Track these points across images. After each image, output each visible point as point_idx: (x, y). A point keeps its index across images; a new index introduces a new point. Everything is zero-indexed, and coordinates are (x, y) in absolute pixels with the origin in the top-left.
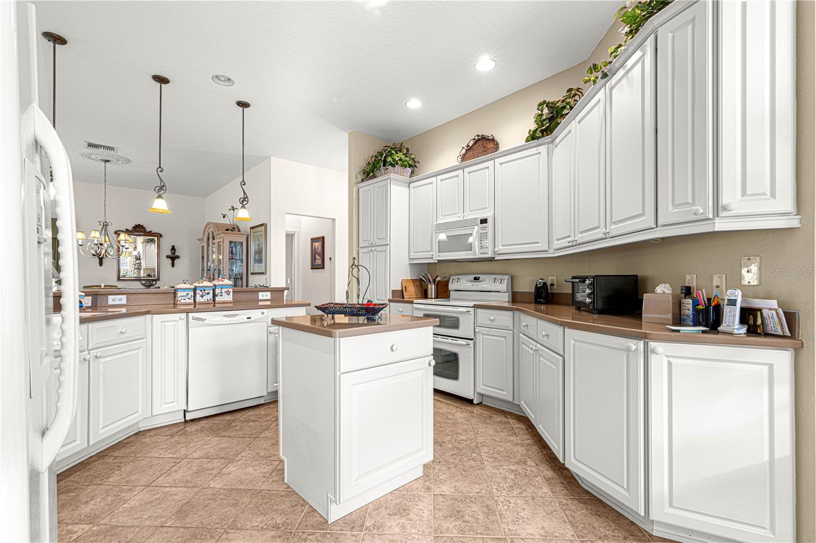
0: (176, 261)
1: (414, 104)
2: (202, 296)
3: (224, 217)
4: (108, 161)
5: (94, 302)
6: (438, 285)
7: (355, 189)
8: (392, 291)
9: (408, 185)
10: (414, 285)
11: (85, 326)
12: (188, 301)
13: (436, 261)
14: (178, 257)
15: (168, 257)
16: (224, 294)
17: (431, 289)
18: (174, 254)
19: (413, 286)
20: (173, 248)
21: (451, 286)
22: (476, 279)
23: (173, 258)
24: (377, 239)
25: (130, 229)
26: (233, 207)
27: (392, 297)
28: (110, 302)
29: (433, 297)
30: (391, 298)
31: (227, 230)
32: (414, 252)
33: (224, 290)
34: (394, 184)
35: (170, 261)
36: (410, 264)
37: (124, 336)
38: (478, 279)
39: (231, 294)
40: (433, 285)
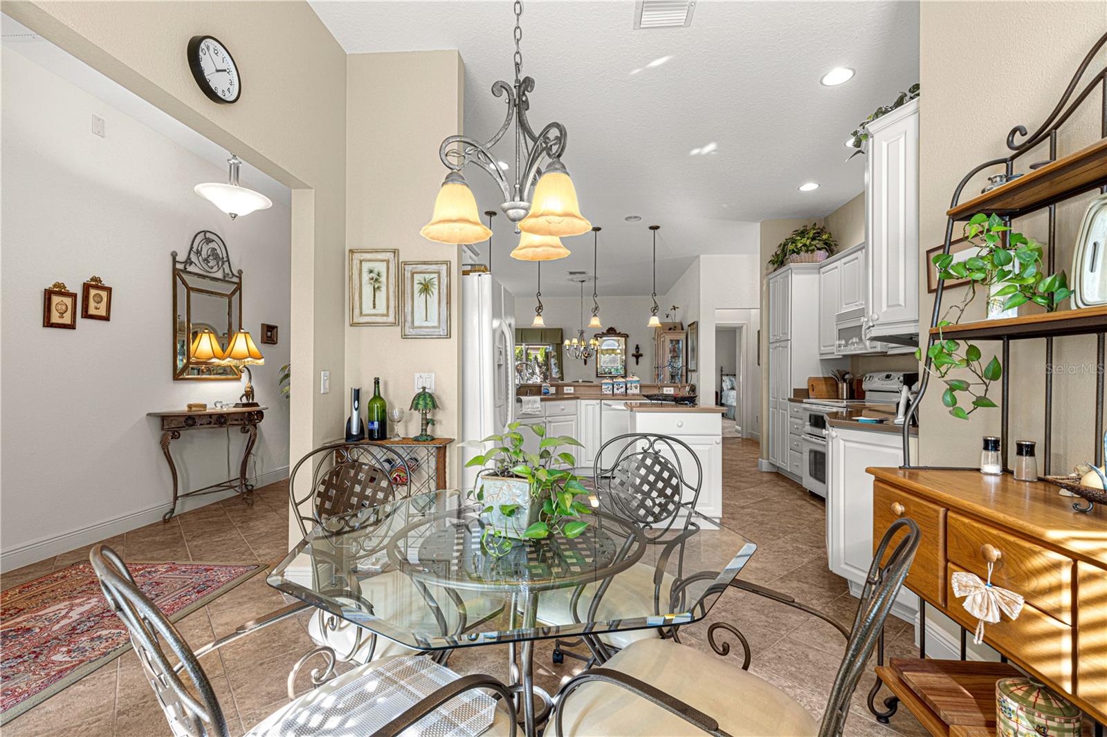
0: (640, 359)
1: (809, 187)
2: (618, 389)
3: (667, 317)
4: (583, 281)
5: (557, 390)
6: (850, 384)
7: (765, 282)
8: (794, 390)
9: (817, 270)
10: (826, 384)
11: (543, 403)
12: (608, 392)
13: (840, 357)
14: (641, 355)
15: (633, 355)
16: (633, 388)
17: (843, 389)
18: (637, 352)
19: (824, 385)
20: (637, 347)
21: (865, 386)
22: (888, 377)
23: (638, 356)
24: (782, 334)
25: (605, 332)
26: (674, 306)
27: (794, 396)
28: (565, 392)
29: (845, 398)
30: (792, 397)
31: (670, 329)
32: (824, 347)
33: (633, 385)
34: (796, 274)
35: (634, 359)
36: (821, 360)
37: (564, 411)
38: (889, 378)
39: (638, 388)
40: (845, 384)
